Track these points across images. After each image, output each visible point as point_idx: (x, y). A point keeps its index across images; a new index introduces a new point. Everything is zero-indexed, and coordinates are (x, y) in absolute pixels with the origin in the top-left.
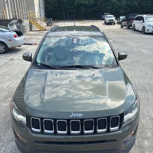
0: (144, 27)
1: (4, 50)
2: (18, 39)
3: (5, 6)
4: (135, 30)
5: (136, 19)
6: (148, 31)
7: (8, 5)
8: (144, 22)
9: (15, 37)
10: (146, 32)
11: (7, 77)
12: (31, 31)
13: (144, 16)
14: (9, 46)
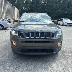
0: (63, 23)
1: (2, 29)
2: (8, 24)
3: (2, 13)
4: (60, 25)
5: (60, 20)
6: (65, 24)
7: (4, 13)
8: (63, 21)
9: (8, 23)
10: (64, 25)
11: (4, 36)
12: (13, 24)
13: (63, 19)
14: (5, 27)
